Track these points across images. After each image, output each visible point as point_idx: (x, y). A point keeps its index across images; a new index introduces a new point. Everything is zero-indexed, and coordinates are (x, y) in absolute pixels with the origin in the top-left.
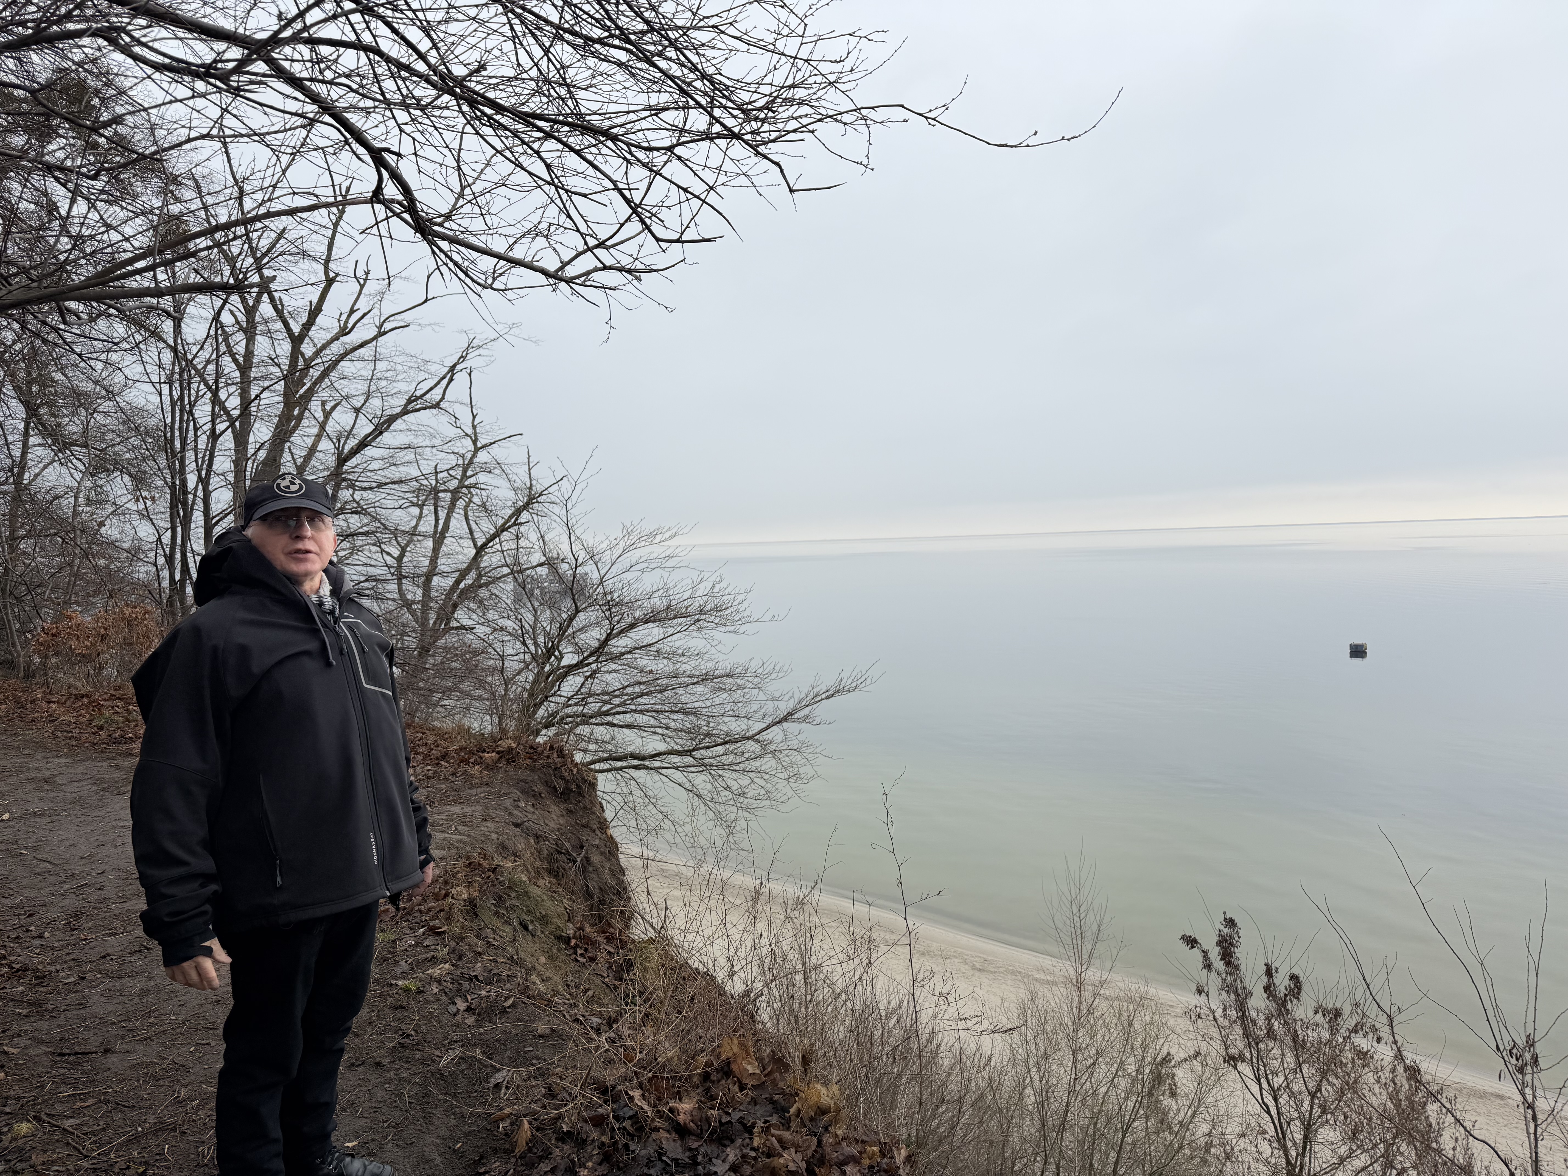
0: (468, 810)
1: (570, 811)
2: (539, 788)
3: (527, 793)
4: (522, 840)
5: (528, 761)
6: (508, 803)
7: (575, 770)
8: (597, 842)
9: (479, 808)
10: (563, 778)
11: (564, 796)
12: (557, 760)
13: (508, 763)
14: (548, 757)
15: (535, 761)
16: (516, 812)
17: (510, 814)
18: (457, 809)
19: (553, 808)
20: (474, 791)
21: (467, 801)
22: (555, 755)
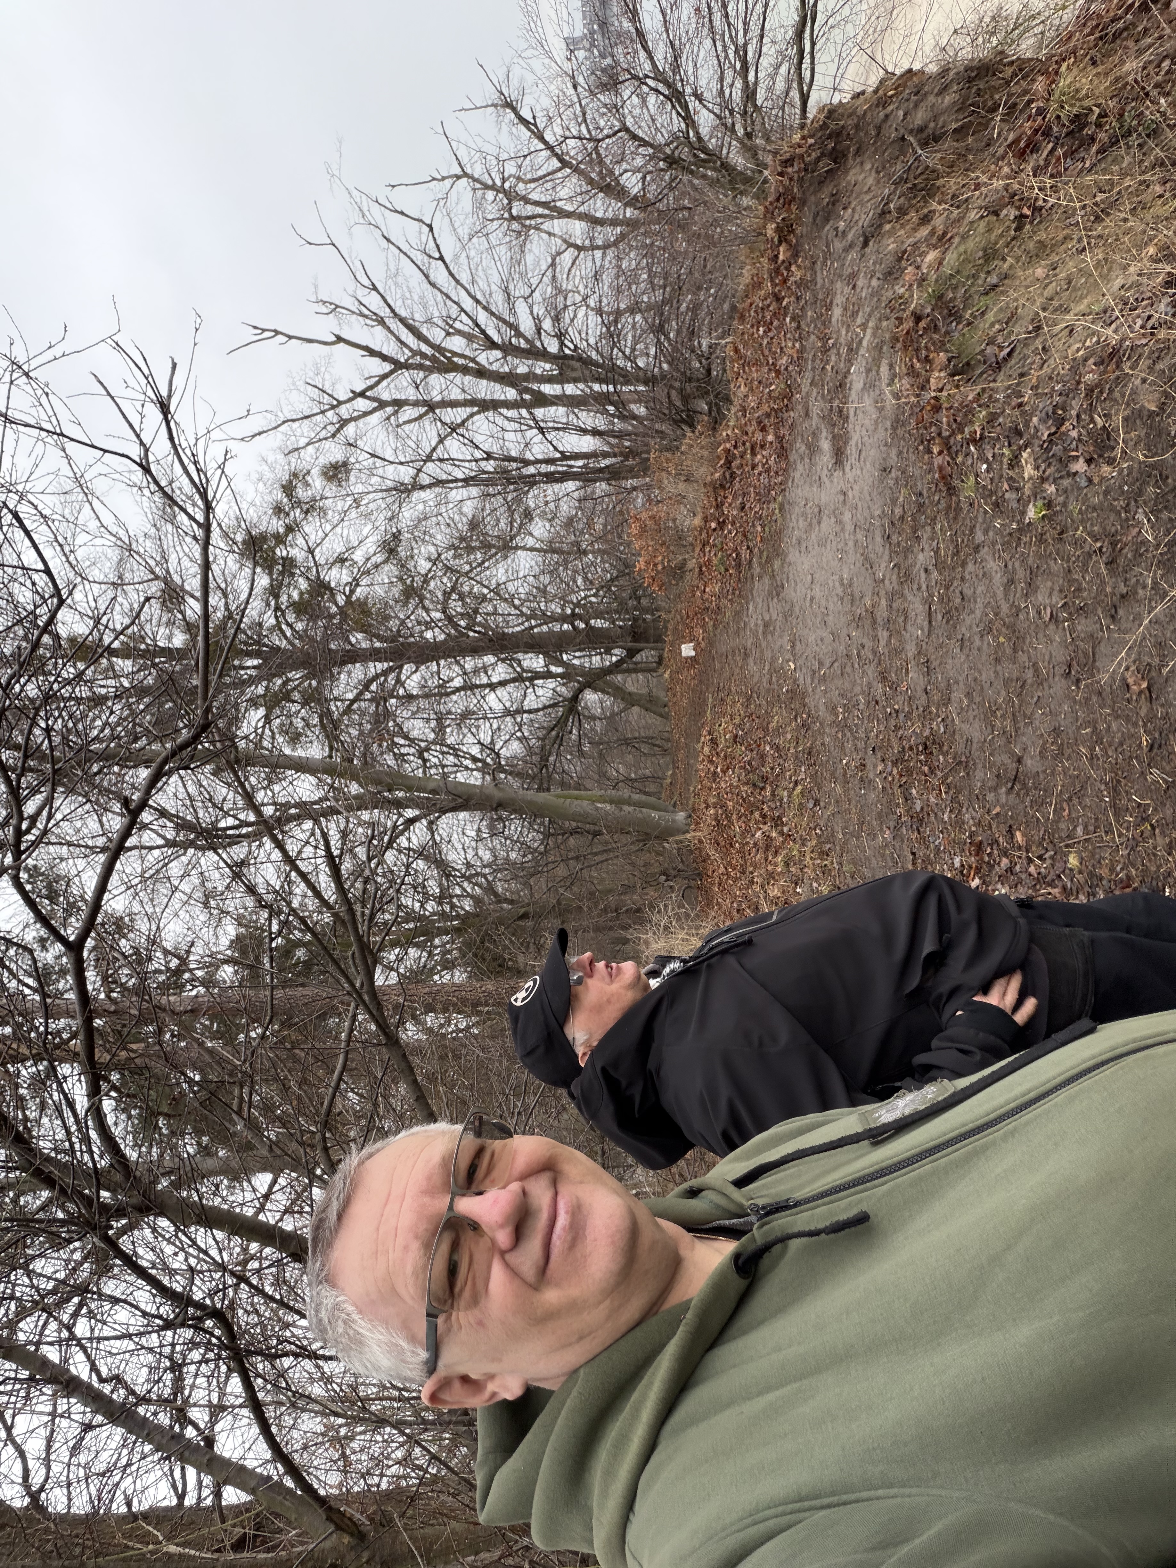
0: (839, 300)
1: (858, 152)
2: (825, 196)
3: (829, 213)
4: (885, 242)
5: (794, 207)
6: (838, 245)
7: (811, 141)
8: (901, 113)
9: (839, 285)
10: (818, 159)
11: (838, 157)
12: (796, 168)
13: (793, 231)
14: (791, 179)
15: (794, 199)
16: (850, 236)
17: (851, 246)
18: (837, 312)
19: (851, 177)
20: (819, 281)
21: (830, 293)
22: (790, 170)
